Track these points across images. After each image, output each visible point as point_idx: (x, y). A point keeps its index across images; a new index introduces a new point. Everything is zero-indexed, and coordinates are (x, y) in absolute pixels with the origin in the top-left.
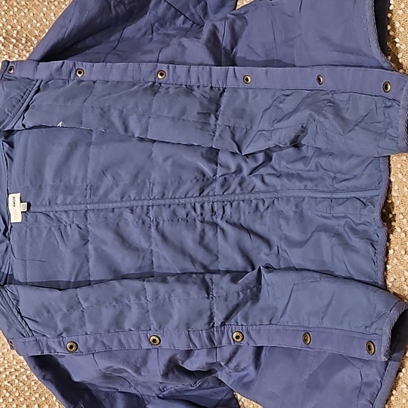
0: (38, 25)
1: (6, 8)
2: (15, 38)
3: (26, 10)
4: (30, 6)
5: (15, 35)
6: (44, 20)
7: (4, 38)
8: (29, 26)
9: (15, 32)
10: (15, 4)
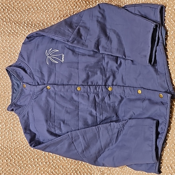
0: (39, 19)
1: (27, 13)
2: (30, 24)
3: (35, 14)
4: (36, 13)
5: (30, 23)
6: (41, 18)
7: (27, 24)
8: (36, 20)
9: (31, 22)
10: (31, 12)
